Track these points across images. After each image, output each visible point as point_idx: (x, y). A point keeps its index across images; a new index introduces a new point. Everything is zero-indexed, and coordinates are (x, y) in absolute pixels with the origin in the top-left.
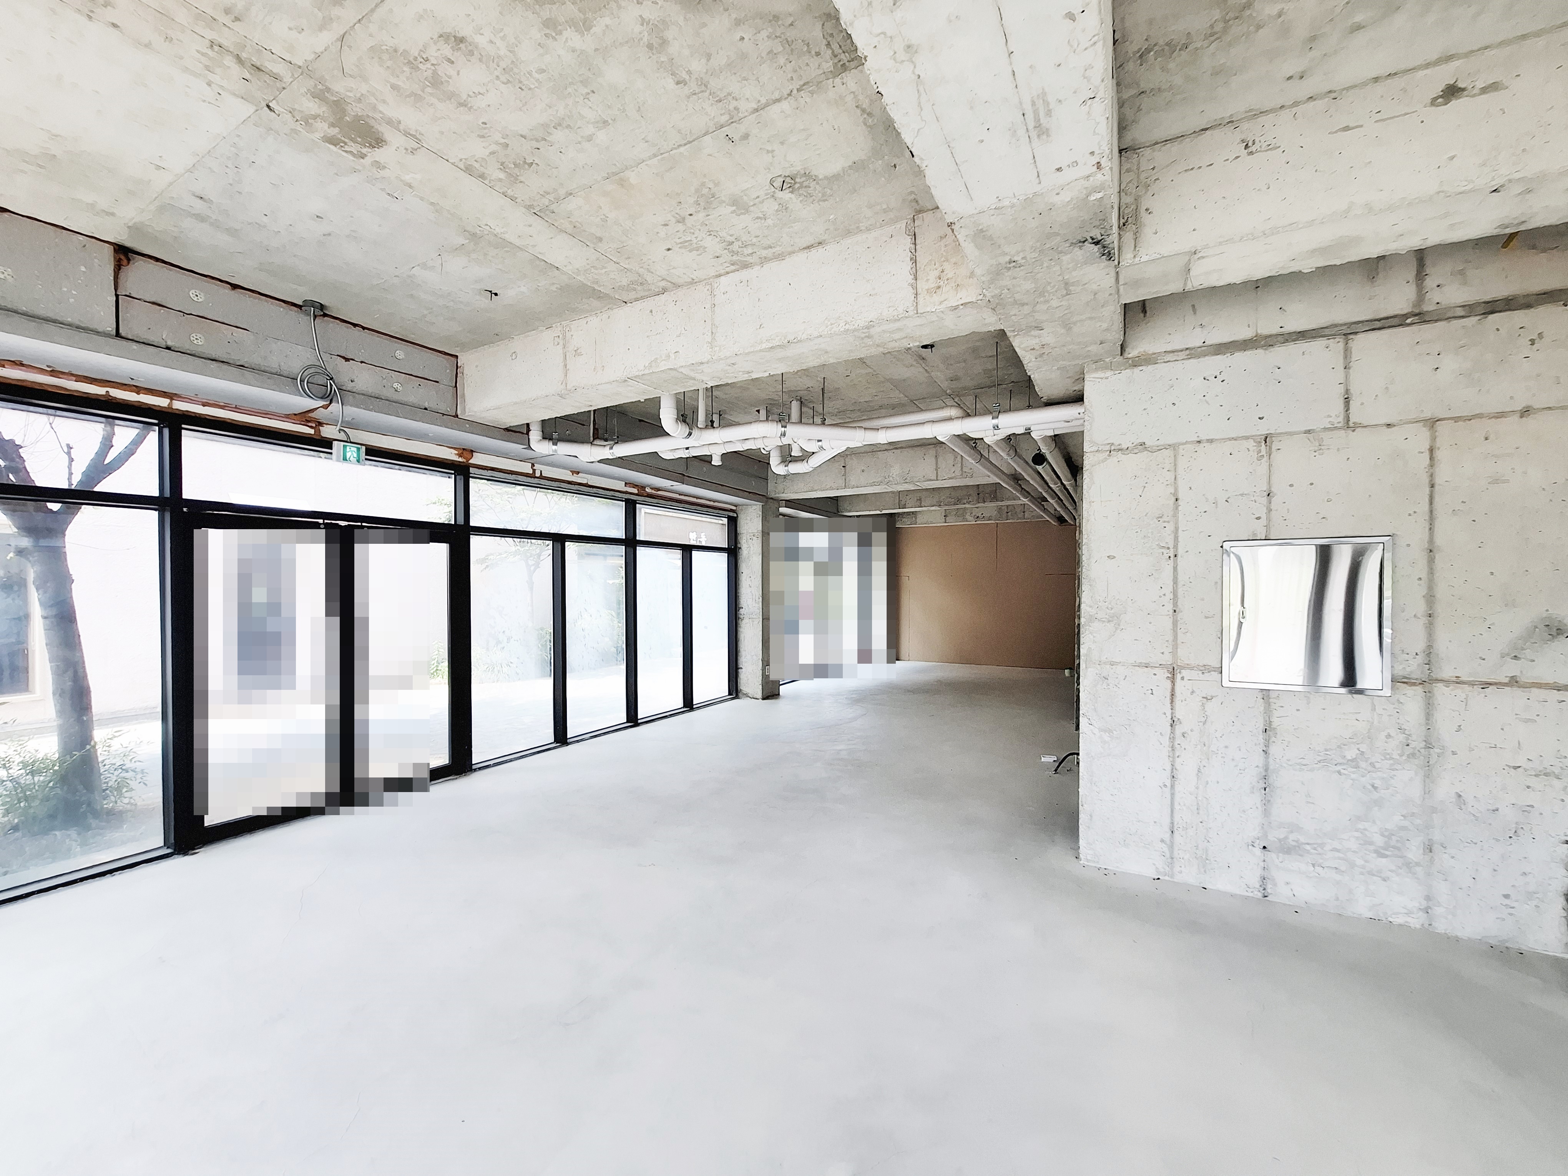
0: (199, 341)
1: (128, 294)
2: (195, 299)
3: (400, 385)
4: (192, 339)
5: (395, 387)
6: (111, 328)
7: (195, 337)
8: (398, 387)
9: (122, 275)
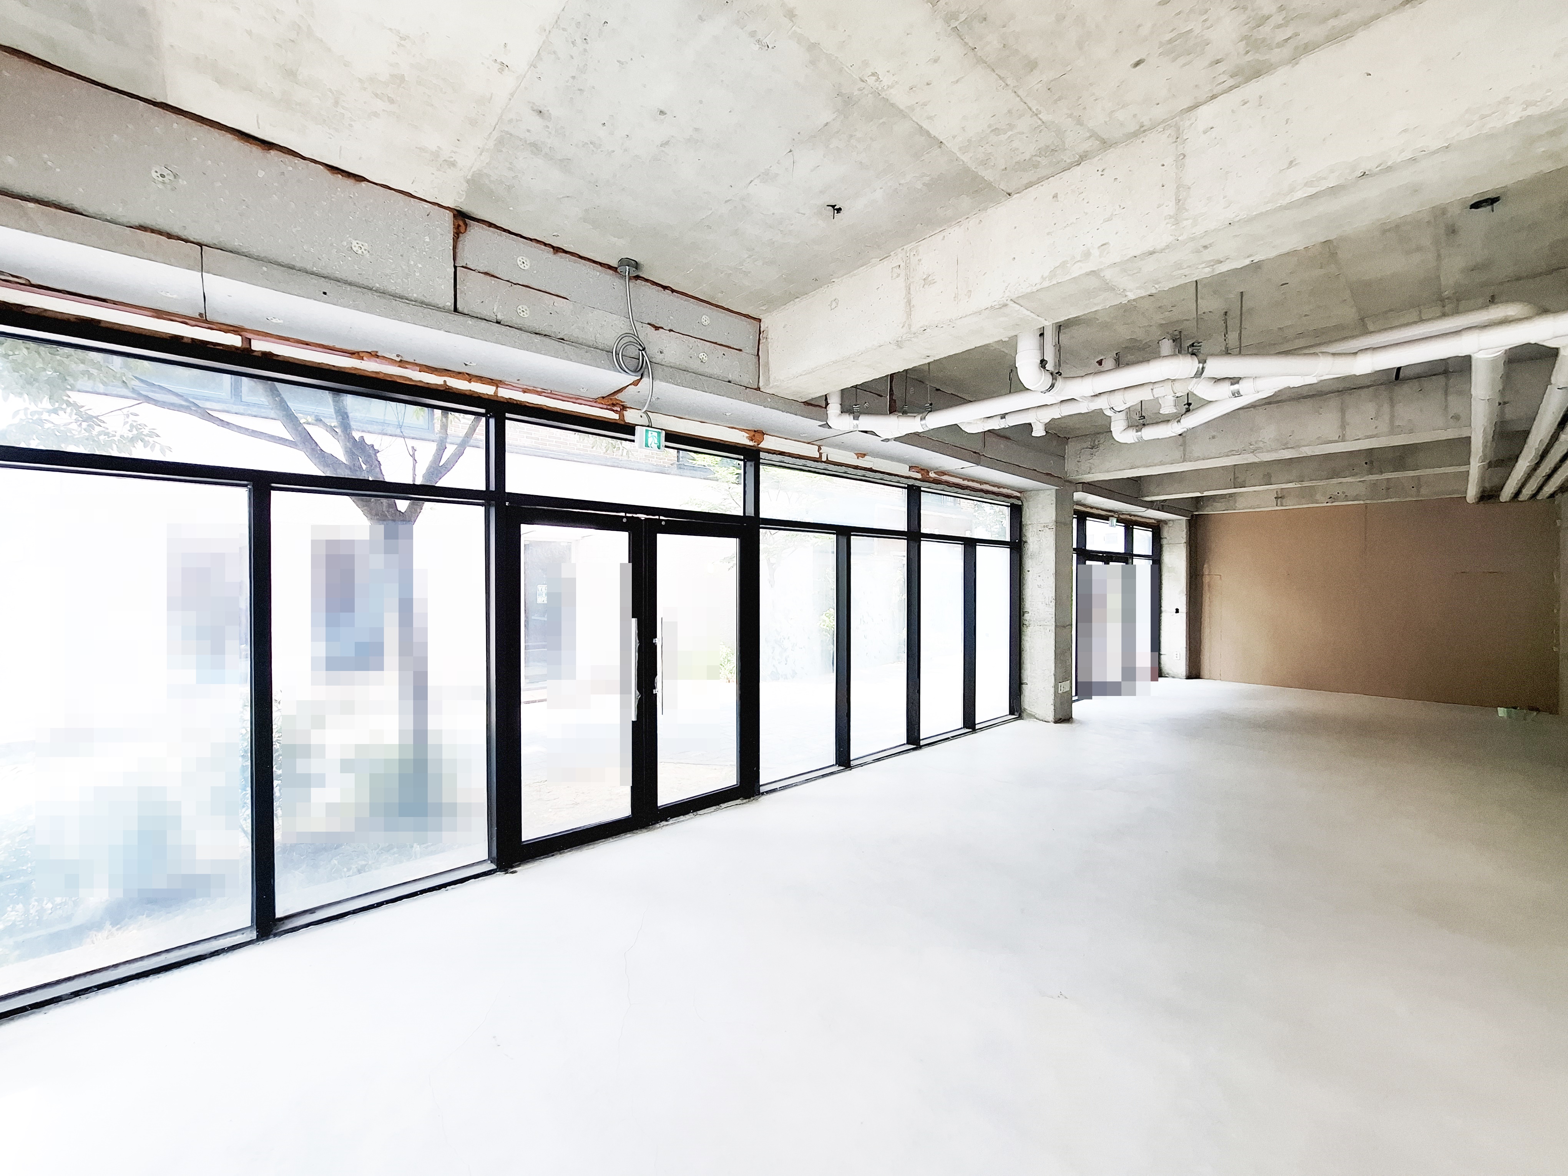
0: (525, 314)
1: (464, 265)
2: (522, 267)
3: (705, 355)
4: (519, 311)
5: (701, 358)
6: (450, 304)
7: (522, 309)
8: (704, 357)
9: (460, 245)
